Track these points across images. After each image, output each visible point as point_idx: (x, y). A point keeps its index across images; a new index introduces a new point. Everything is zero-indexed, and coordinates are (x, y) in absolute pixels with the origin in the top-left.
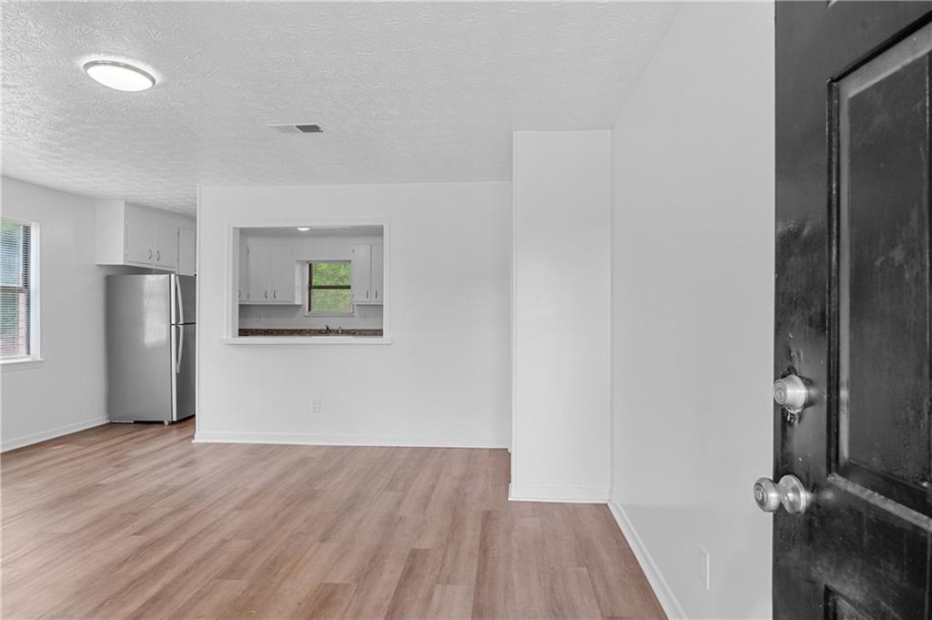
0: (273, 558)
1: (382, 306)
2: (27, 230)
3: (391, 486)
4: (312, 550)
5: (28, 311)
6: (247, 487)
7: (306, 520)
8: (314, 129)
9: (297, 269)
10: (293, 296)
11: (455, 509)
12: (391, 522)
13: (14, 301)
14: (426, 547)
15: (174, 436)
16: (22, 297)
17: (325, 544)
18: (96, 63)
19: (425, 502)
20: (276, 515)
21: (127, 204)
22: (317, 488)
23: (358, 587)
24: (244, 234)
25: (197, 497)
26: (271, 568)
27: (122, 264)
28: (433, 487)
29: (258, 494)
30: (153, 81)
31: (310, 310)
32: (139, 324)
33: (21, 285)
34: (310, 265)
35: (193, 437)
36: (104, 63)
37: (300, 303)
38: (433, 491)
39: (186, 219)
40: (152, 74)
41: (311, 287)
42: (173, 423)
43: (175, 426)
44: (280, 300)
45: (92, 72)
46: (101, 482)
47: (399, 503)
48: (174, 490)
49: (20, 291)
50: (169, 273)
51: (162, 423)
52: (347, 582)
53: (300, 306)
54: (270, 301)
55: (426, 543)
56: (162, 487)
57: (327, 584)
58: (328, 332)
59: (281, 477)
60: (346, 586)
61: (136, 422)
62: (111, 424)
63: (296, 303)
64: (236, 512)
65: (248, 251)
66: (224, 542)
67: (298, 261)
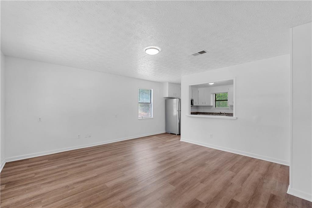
0: (185, 183)
1: (233, 106)
2: (151, 90)
3: (231, 169)
4: (197, 184)
5: (151, 107)
6: (187, 157)
7: (199, 173)
8: (203, 52)
9: (212, 96)
10: (210, 104)
11: (257, 188)
12: (227, 184)
13: (149, 106)
14: (239, 201)
15: (177, 138)
16: (150, 104)
17: (201, 184)
18: (147, 49)
19: (244, 180)
20: (191, 168)
21: (169, 83)
22: (206, 163)
23: (207, 206)
24: (192, 87)
25: (175, 157)
26: (183, 186)
27: (168, 96)
28: (249, 175)
29: (189, 160)
30: (159, 50)
31: (215, 107)
32: (172, 110)
33: (150, 102)
34: (216, 94)
35: (180, 139)
36: (148, 49)
37: (212, 105)
38: (248, 176)
39: (179, 85)
40: (157, 48)
41: (216, 100)
42: (177, 135)
43: (178, 136)
44: (206, 104)
45: (147, 51)
46: (158, 147)
47: (233, 177)
48: (171, 153)
49: (150, 103)
50: (177, 98)
51: (175, 134)
52: (203, 202)
53: (212, 106)
54: (204, 105)
55: (239, 199)
56: (169, 151)
57: (197, 200)
58: (220, 114)
59: (197, 156)
60: (203, 204)
61: (171, 133)
62: (166, 133)
63: (211, 105)
64: (182, 164)
65: (198, 92)
66: (175, 172)
67: (212, 93)
